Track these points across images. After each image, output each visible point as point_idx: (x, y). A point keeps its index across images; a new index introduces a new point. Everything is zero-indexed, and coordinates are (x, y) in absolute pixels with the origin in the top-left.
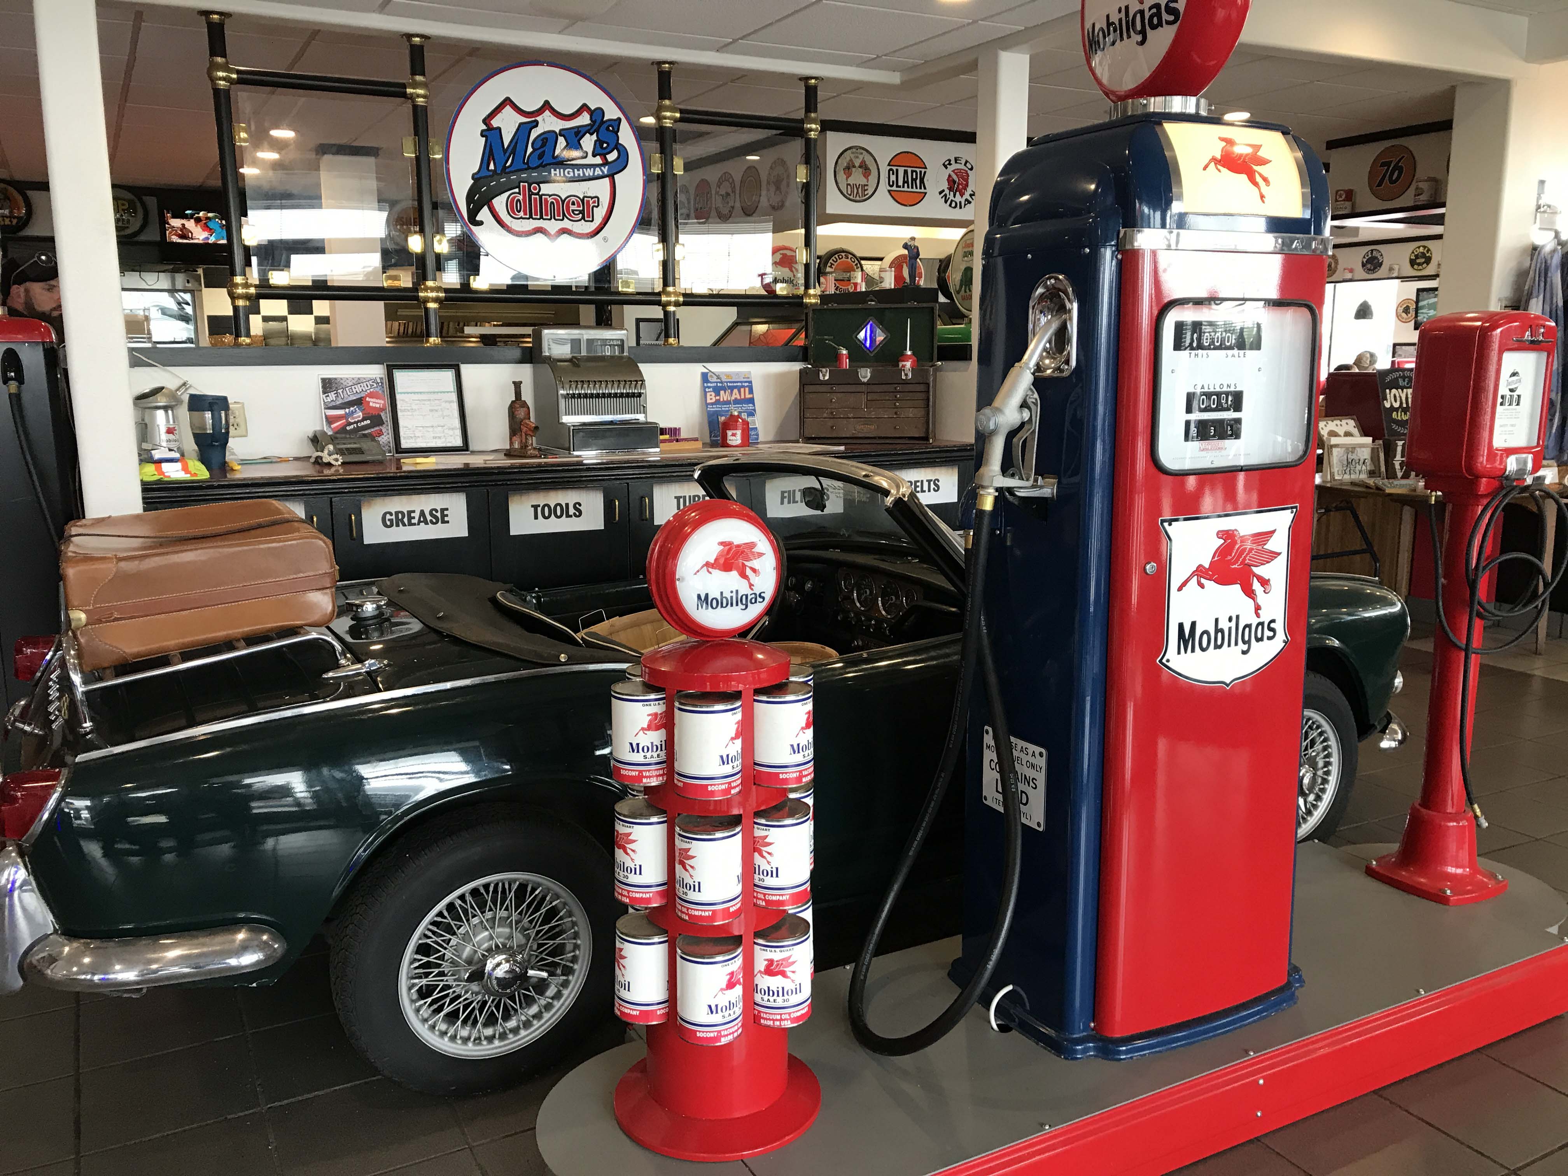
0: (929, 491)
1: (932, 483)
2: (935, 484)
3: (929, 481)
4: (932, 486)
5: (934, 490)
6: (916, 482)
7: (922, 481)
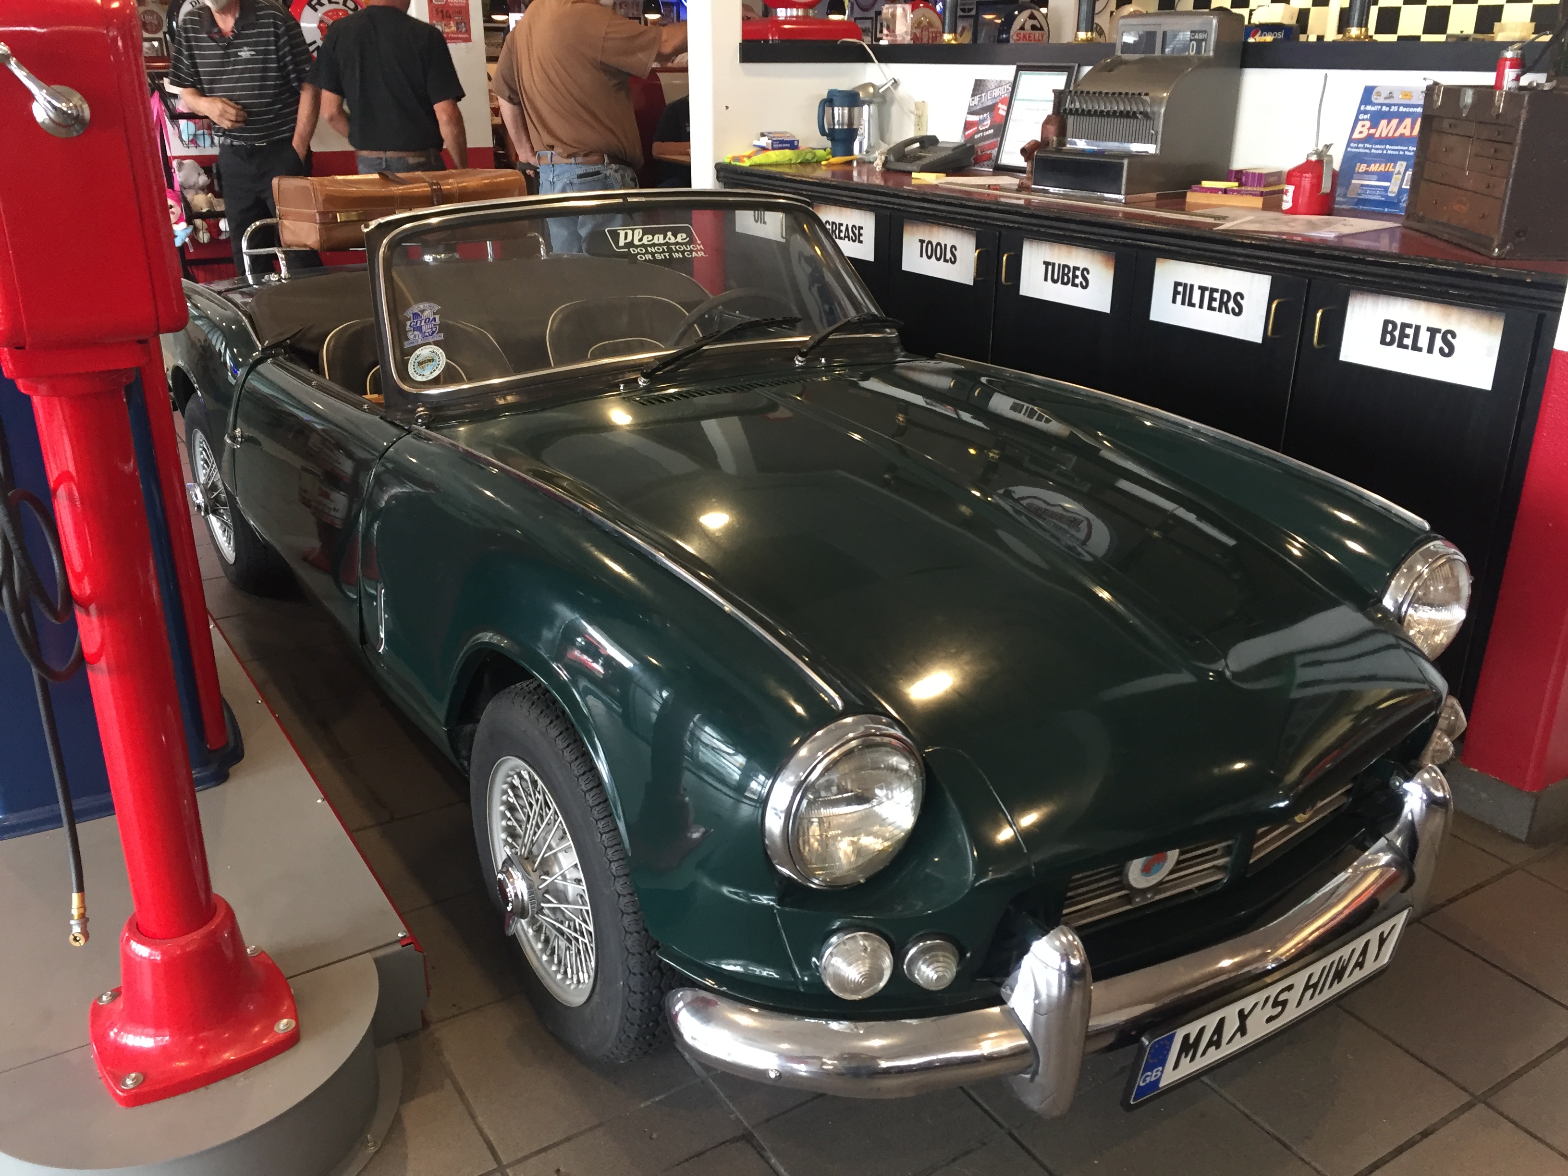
0: (1430, 350)
1: (1439, 337)
2: (1445, 340)
3: (1433, 331)
4: (1439, 343)
5: (1441, 350)
6: (1405, 326)
7: (1418, 329)
